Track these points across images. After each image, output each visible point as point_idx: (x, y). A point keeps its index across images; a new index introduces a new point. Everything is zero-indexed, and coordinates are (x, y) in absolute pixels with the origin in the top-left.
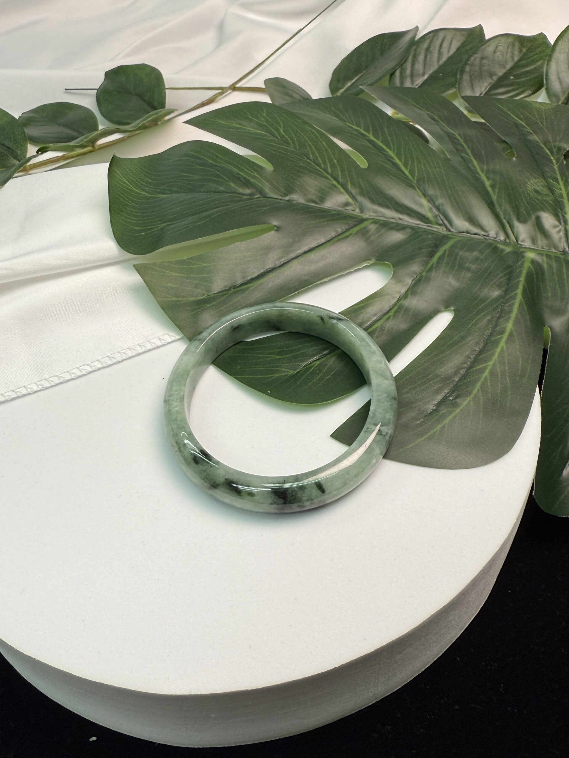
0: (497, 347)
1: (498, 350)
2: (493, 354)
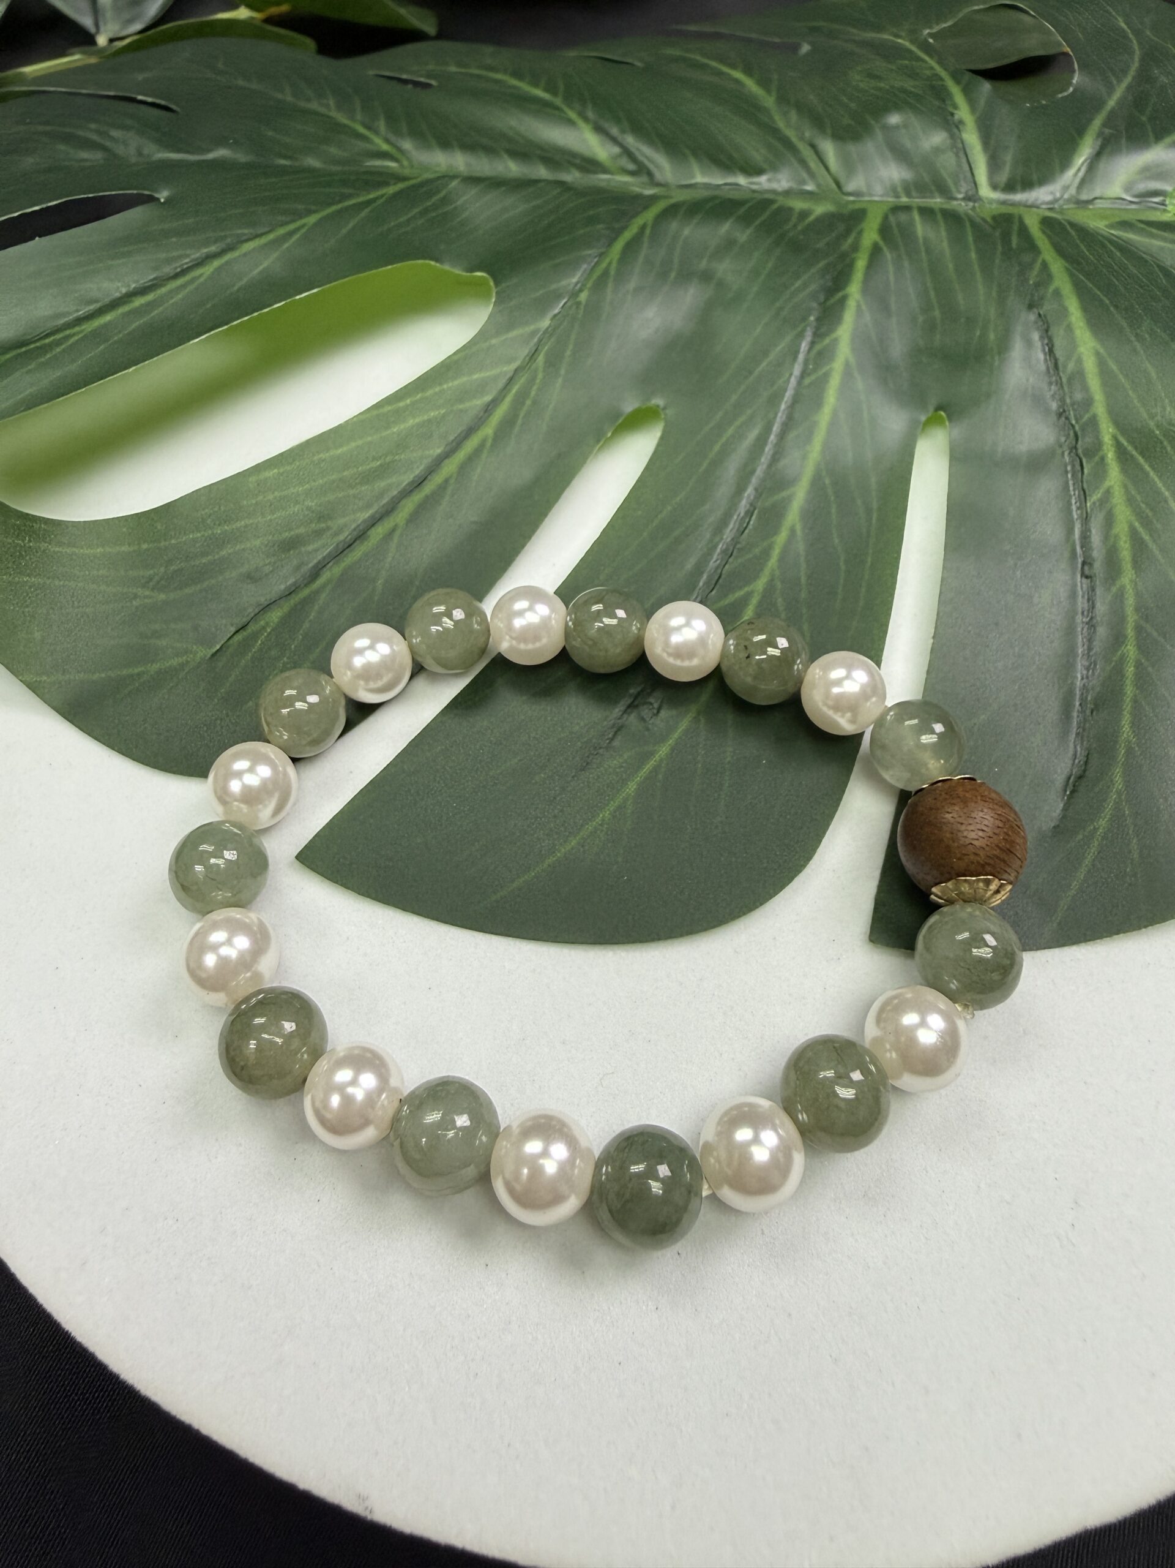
0: (776, 531)
1: (781, 538)
2: (766, 553)
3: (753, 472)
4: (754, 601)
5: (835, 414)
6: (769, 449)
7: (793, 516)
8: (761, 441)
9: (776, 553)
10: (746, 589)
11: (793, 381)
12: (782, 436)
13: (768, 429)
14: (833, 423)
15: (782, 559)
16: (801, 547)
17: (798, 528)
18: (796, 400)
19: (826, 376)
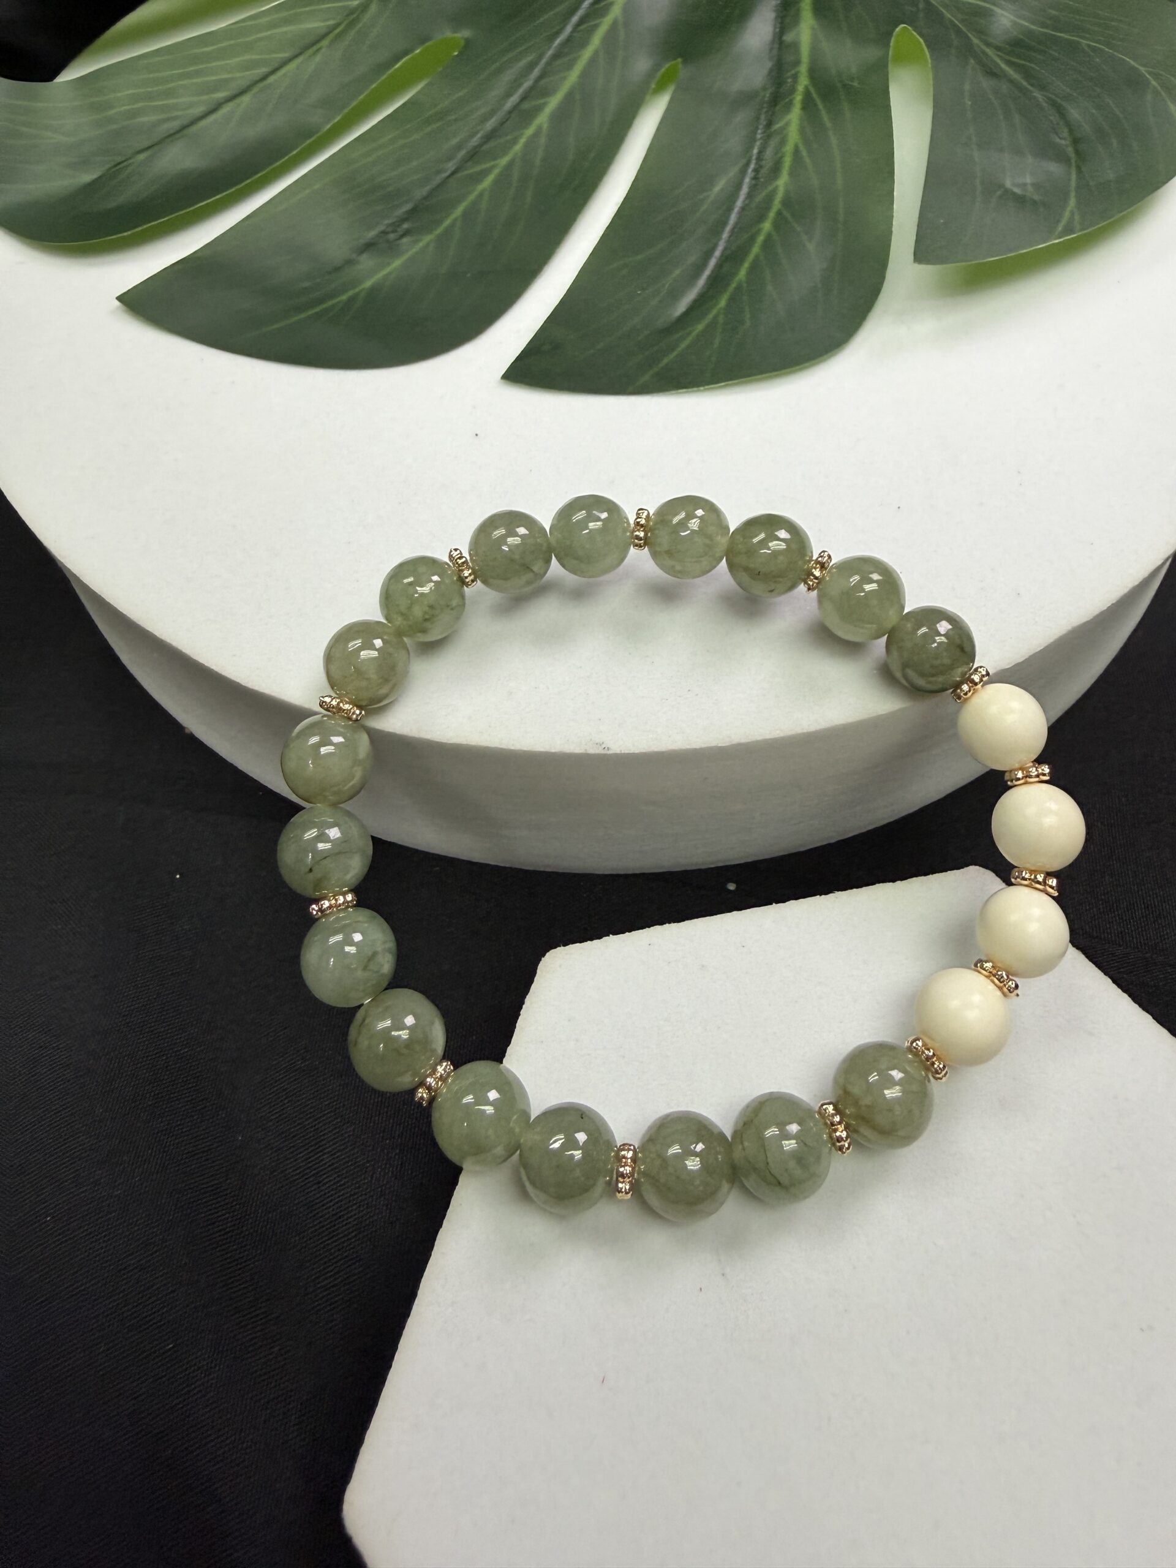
3: (520, 85)
4: (496, 171)
5: (596, 53)
6: (536, 72)
7: (543, 119)
8: (531, 66)
9: (522, 141)
10: (492, 163)
11: (569, 29)
12: (549, 63)
13: (540, 57)
14: (593, 60)
15: (527, 145)
16: (543, 140)
17: (545, 126)
18: (569, 40)
19: (596, 26)
